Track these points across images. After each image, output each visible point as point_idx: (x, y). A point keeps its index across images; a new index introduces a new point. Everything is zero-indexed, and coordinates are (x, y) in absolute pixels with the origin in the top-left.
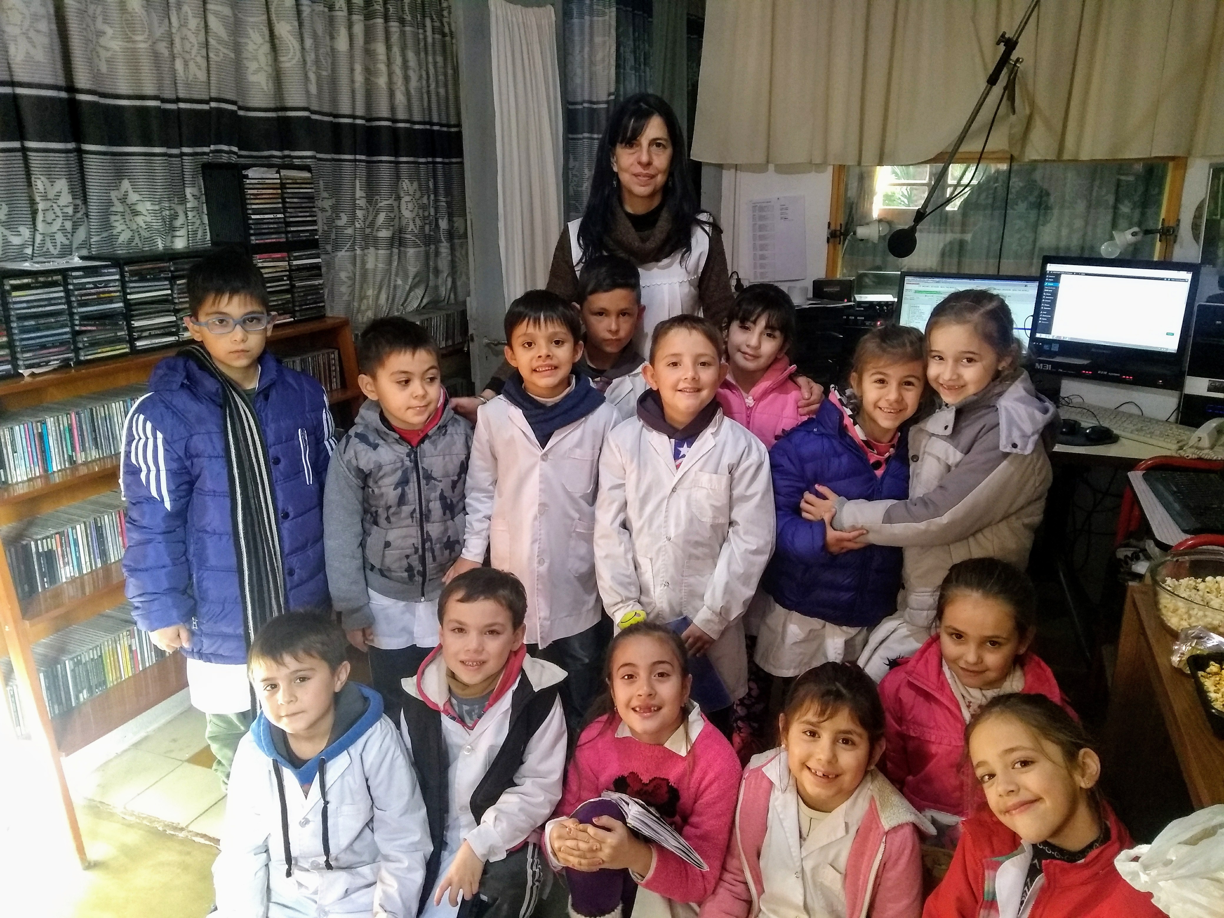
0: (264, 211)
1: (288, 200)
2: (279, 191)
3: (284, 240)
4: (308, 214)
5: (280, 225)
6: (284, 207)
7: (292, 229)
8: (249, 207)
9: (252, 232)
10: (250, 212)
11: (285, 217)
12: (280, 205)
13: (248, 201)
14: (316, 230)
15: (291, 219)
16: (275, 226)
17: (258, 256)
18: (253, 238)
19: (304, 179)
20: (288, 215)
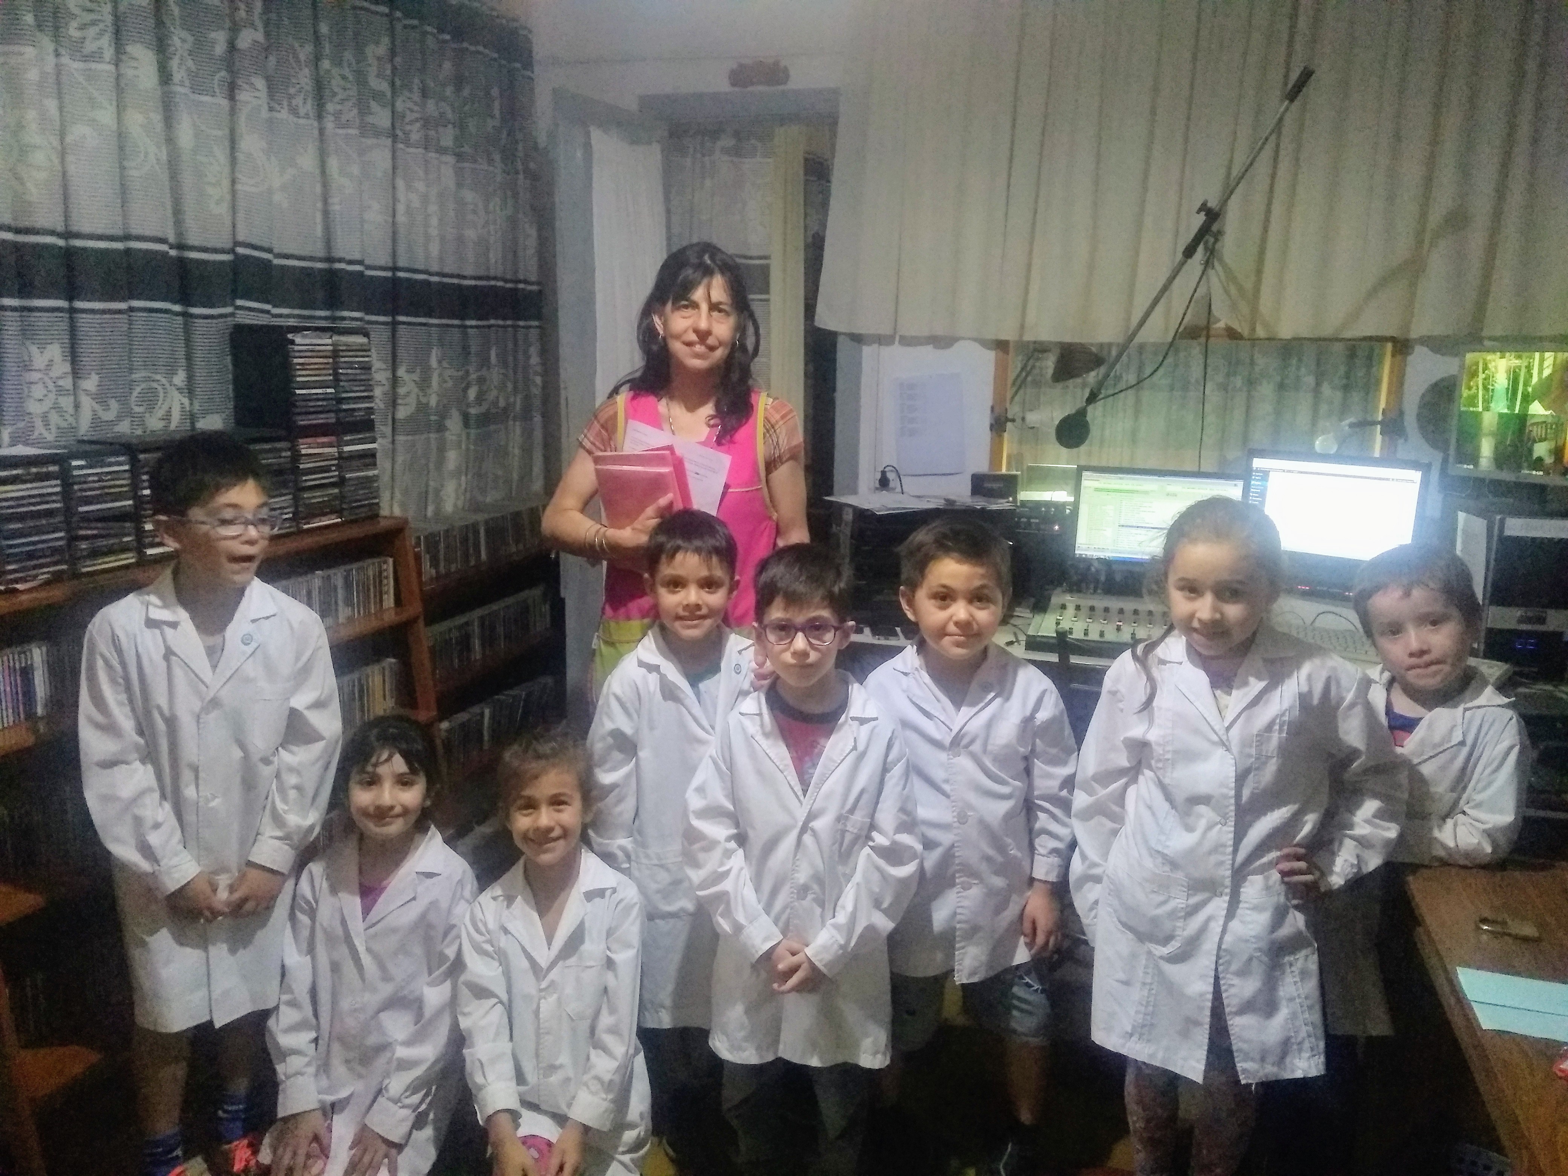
0: (311, 385)
1: (341, 371)
2: (331, 360)
3: (333, 421)
4: (362, 388)
5: (330, 402)
6: (336, 382)
7: (344, 407)
8: (296, 379)
9: (296, 410)
10: (296, 385)
11: (337, 392)
12: (331, 378)
13: (294, 373)
14: (372, 408)
15: (344, 395)
16: (325, 403)
17: (301, 441)
18: (299, 418)
19: (362, 345)
20: (339, 389)
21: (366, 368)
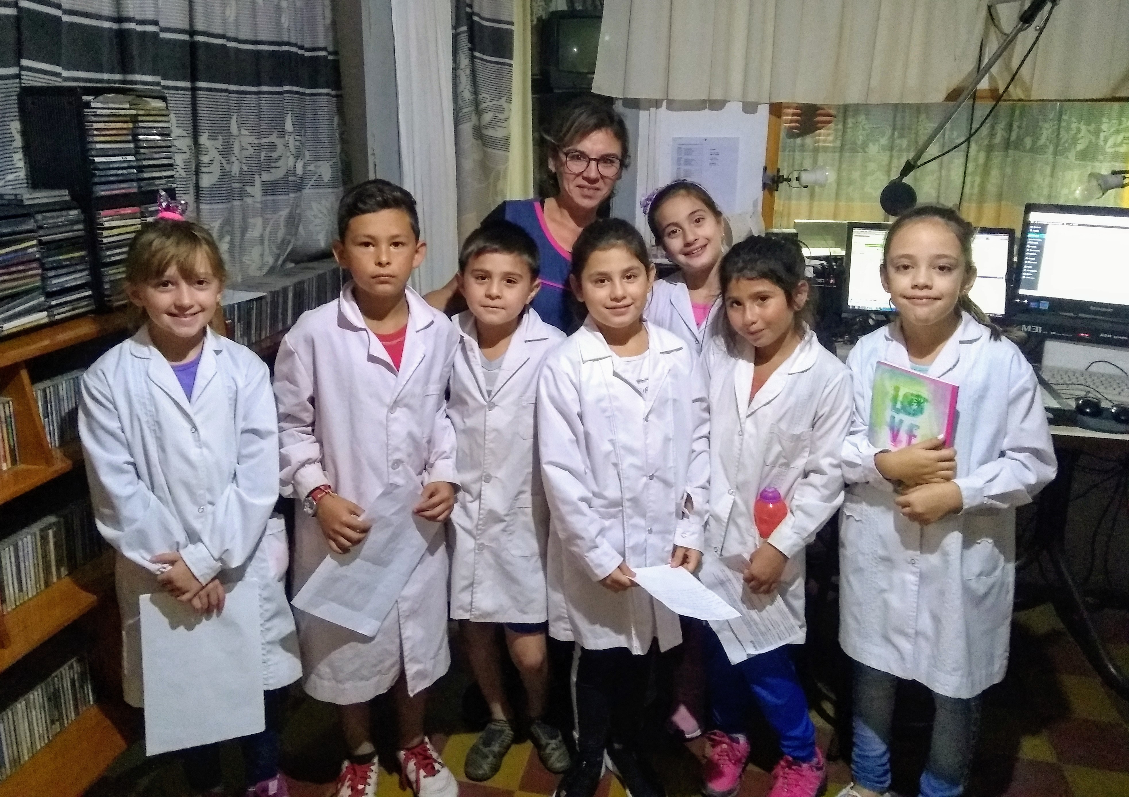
0: (111, 152)
1: (141, 137)
2: (131, 125)
3: (135, 190)
4: (164, 155)
5: (131, 171)
6: (137, 147)
7: (146, 175)
8: (94, 146)
9: (96, 180)
10: (94, 153)
11: (137, 160)
12: (132, 145)
13: (91, 139)
14: (172, 177)
15: (145, 163)
16: (125, 171)
17: (103, 213)
18: (97, 188)
19: (160, 110)
20: (139, 157)
21: (165, 134)
